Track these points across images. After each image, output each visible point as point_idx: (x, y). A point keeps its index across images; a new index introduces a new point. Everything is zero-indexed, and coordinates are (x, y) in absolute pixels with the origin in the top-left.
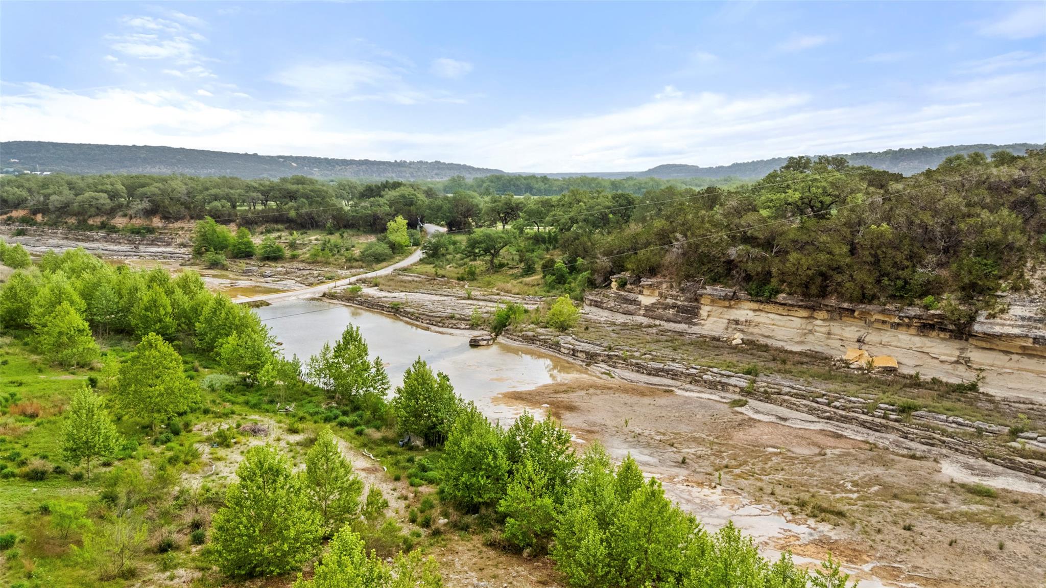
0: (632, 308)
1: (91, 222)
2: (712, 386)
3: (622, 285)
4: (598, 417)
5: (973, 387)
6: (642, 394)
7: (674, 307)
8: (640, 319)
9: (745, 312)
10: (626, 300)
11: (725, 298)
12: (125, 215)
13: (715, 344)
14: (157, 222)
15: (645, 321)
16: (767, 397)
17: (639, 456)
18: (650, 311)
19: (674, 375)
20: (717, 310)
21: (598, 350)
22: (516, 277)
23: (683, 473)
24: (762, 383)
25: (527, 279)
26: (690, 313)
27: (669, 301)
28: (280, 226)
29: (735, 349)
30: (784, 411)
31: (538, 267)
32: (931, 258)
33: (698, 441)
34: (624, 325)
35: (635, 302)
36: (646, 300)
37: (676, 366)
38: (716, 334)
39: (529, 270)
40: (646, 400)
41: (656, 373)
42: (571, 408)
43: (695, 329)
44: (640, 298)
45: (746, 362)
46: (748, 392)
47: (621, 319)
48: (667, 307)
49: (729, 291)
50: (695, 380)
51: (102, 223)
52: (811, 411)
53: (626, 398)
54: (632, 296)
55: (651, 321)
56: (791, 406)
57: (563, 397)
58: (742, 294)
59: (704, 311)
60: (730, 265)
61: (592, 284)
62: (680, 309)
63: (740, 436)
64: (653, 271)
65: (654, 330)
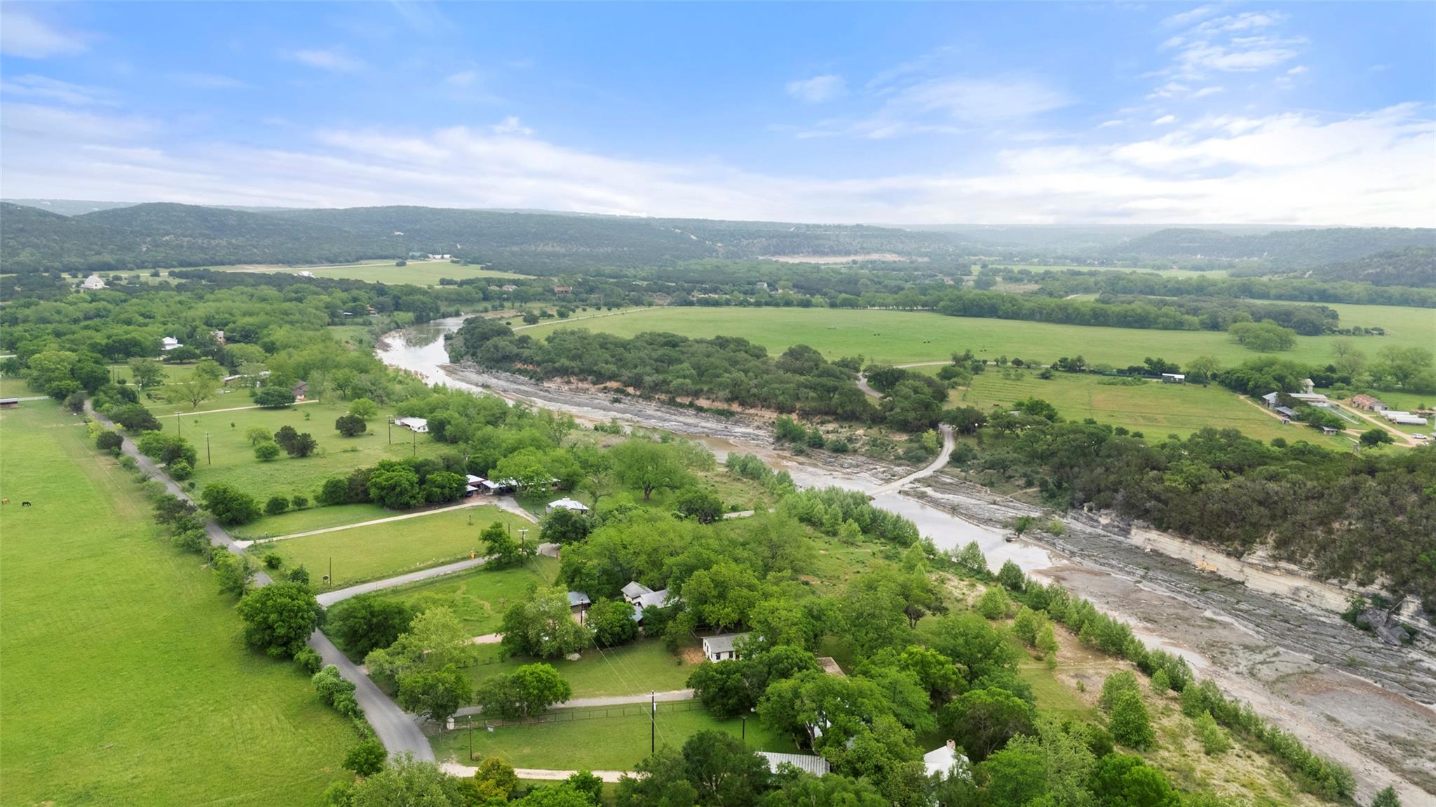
0: (1095, 524)
1: (679, 400)
2: (1129, 573)
3: (1090, 510)
4: (1075, 584)
5: (1243, 583)
6: (1096, 575)
7: (1118, 527)
8: (1099, 531)
9: (1154, 535)
10: (1092, 519)
11: (1144, 527)
12: (708, 399)
13: (1135, 551)
14: (735, 407)
15: (1102, 533)
16: (1151, 580)
17: (1090, 600)
18: (1105, 527)
19: (1112, 567)
20: (1140, 532)
21: (1076, 550)
22: (1022, 488)
23: (1107, 606)
24: (1150, 574)
25: (1029, 490)
26: (1126, 532)
27: (1116, 523)
28: (830, 418)
29: (1146, 554)
30: (1156, 586)
31: (1036, 483)
32: (1232, 524)
33: (1115, 596)
34: (1090, 534)
35: (1097, 521)
36: (1104, 520)
37: (1114, 562)
38: (1138, 545)
39: (1030, 484)
40: (1097, 578)
41: (1104, 564)
42: (1064, 579)
43: (1128, 541)
44: (1100, 519)
45: (1147, 562)
46: (1143, 577)
47: (1089, 530)
48: (1114, 527)
49: (1146, 524)
50: (1121, 570)
51: (691, 402)
52: (1167, 587)
53: (1088, 576)
54: (1095, 517)
55: (1105, 533)
56: (1160, 585)
57: (1059, 573)
58: (1152, 526)
59: (1134, 531)
60: (1147, 511)
61: (1073, 506)
62: (1121, 529)
63: (1133, 596)
64: (1107, 506)
65: (1106, 539)
